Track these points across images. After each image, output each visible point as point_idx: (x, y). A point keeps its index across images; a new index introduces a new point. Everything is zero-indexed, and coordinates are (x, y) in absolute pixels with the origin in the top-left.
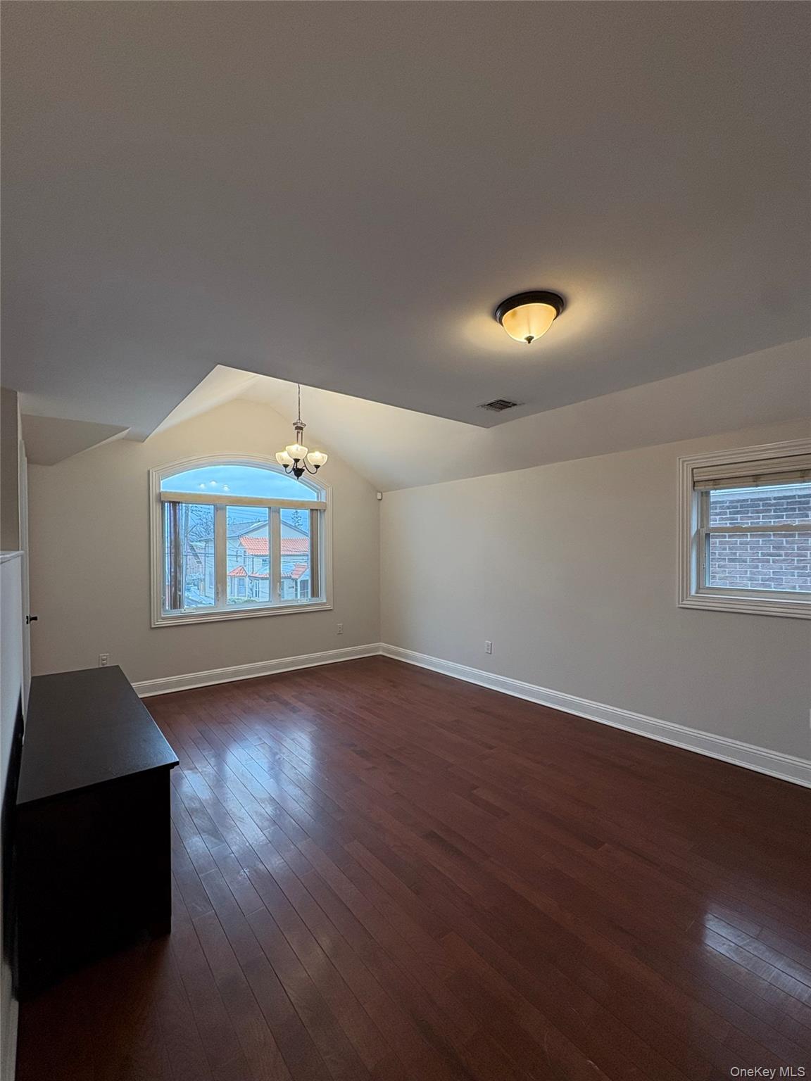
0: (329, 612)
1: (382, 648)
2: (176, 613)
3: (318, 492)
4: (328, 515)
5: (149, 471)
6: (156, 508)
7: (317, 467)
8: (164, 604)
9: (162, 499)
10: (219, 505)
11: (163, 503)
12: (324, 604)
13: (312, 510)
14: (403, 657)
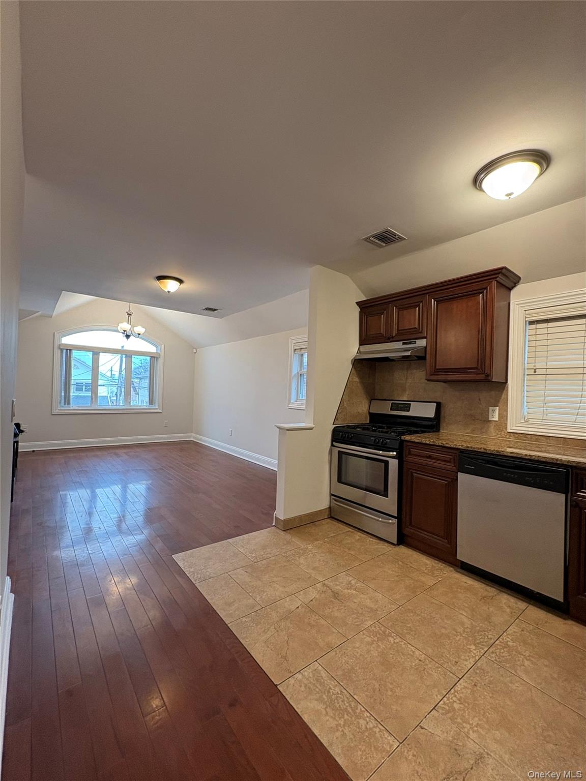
0: (159, 414)
1: (192, 437)
2: (67, 407)
3: (157, 347)
4: (161, 361)
5: (54, 333)
6: (57, 353)
7: (139, 334)
8: (60, 403)
9: (61, 348)
10: (96, 352)
11: (62, 350)
12: (157, 409)
13: (151, 357)
14: (204, 442)
